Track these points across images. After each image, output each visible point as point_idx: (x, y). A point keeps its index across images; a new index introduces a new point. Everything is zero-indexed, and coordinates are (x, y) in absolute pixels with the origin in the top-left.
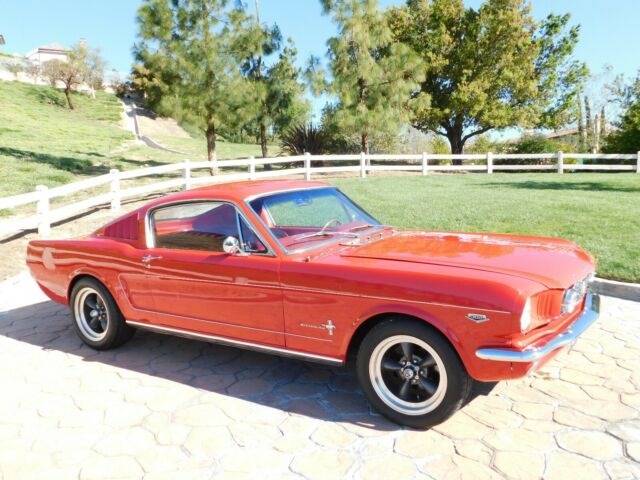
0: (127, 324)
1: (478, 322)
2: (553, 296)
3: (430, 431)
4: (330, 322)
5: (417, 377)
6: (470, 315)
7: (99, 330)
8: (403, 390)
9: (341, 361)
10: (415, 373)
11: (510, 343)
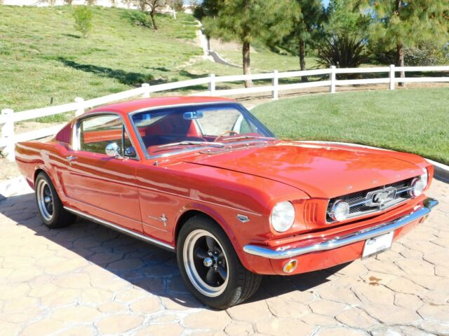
0: (64, 209)
1: (244, 221)
2: (317, 204)
4: (164, 215)
5: (216, 266)
6: (239, 215)
8: (209, 275)
9: (173, 248)
10: (214, 262)
11: (267, 242)
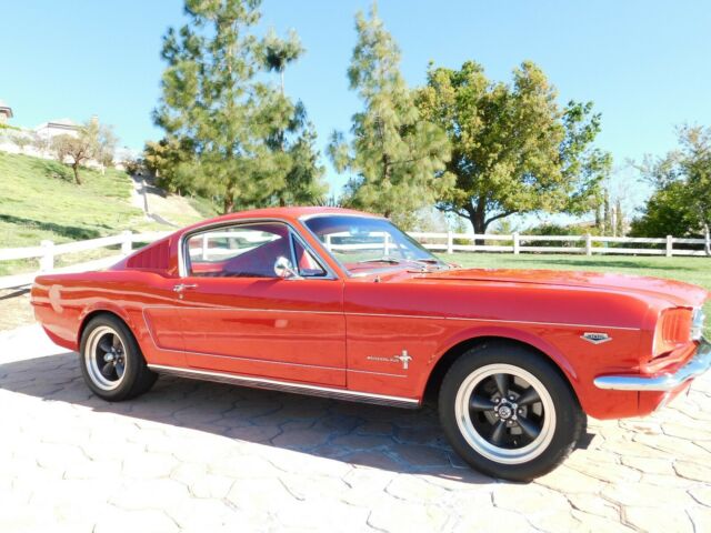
0: (148, 369)
1: (596, 342)
2: (680, 317)
3: (531, 484)
4: (405, 352)
5: (515, 417)
6: (586, 334)
7: (113, 376)
8: (497, 434)
9: (416, 401)
10: (512, 412)
11: (637, 368)
